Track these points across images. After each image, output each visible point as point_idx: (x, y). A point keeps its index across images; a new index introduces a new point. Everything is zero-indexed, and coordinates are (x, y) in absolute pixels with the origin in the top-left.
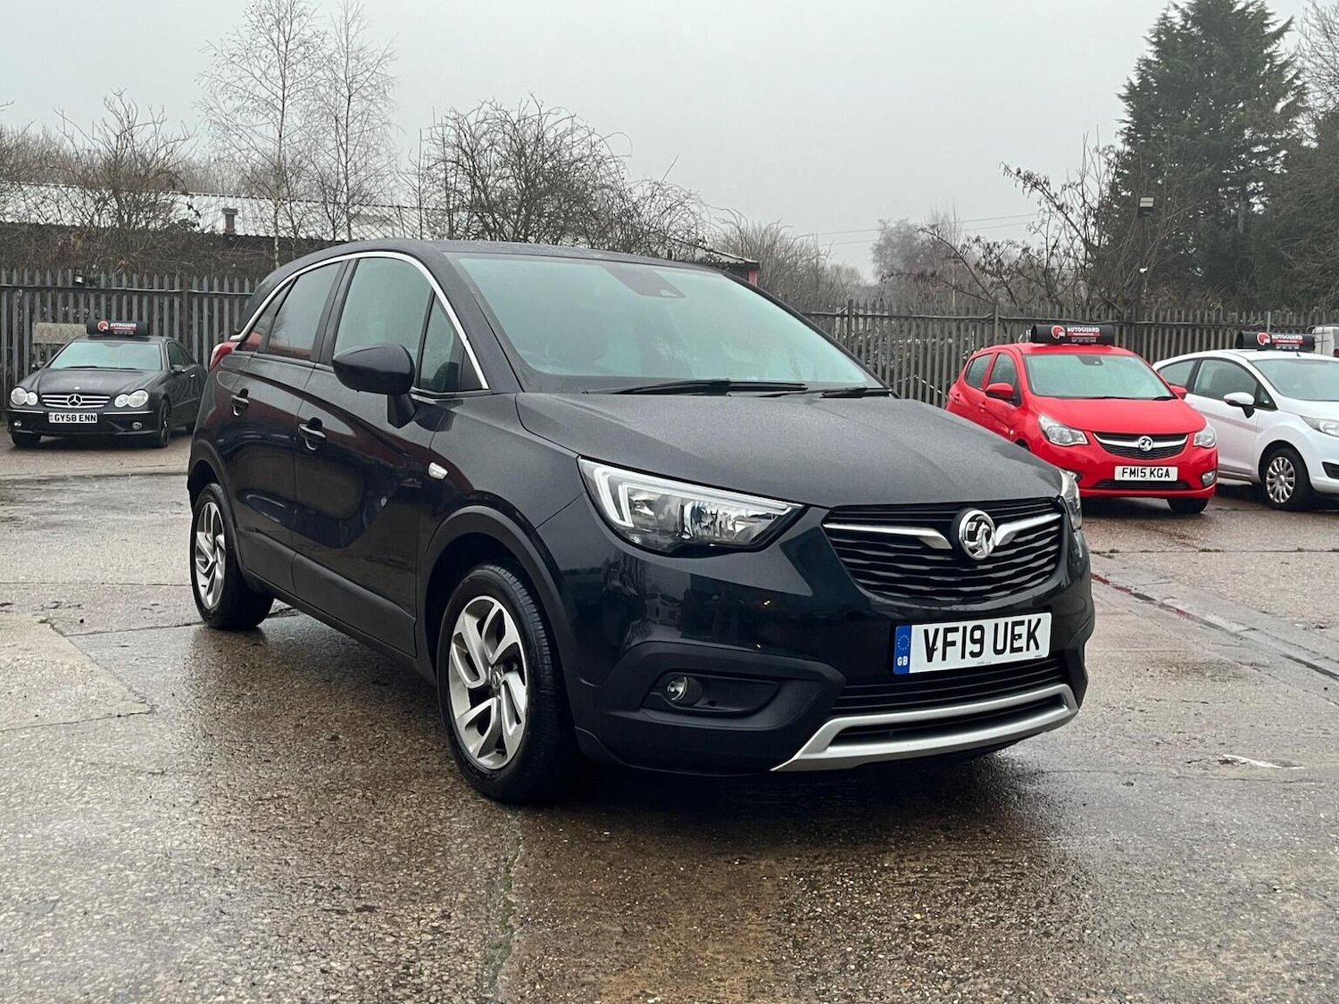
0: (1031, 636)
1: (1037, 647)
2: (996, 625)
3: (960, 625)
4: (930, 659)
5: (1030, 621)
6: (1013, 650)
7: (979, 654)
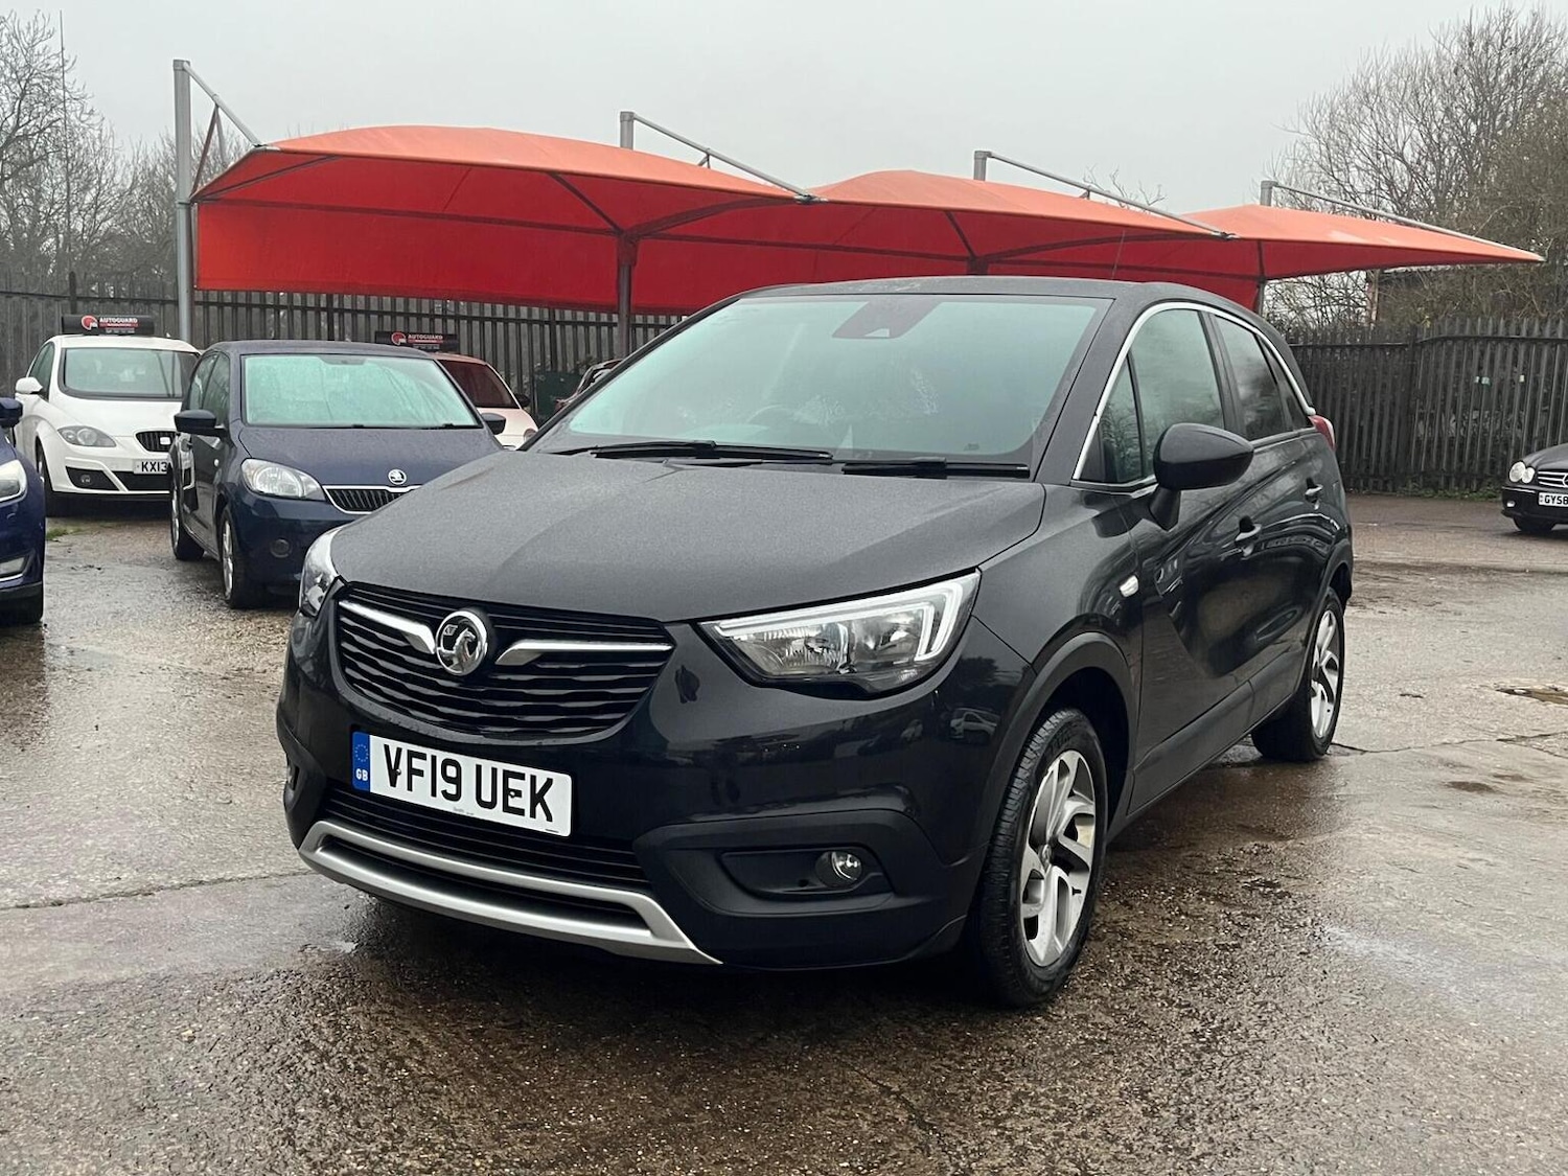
0: (537, 798)
1: (549, 818)
2: (479, 768)
3: (429, 752)
4: (393, 783)
5: (533, 778)
6: (507, 809)
7: (456, 797)
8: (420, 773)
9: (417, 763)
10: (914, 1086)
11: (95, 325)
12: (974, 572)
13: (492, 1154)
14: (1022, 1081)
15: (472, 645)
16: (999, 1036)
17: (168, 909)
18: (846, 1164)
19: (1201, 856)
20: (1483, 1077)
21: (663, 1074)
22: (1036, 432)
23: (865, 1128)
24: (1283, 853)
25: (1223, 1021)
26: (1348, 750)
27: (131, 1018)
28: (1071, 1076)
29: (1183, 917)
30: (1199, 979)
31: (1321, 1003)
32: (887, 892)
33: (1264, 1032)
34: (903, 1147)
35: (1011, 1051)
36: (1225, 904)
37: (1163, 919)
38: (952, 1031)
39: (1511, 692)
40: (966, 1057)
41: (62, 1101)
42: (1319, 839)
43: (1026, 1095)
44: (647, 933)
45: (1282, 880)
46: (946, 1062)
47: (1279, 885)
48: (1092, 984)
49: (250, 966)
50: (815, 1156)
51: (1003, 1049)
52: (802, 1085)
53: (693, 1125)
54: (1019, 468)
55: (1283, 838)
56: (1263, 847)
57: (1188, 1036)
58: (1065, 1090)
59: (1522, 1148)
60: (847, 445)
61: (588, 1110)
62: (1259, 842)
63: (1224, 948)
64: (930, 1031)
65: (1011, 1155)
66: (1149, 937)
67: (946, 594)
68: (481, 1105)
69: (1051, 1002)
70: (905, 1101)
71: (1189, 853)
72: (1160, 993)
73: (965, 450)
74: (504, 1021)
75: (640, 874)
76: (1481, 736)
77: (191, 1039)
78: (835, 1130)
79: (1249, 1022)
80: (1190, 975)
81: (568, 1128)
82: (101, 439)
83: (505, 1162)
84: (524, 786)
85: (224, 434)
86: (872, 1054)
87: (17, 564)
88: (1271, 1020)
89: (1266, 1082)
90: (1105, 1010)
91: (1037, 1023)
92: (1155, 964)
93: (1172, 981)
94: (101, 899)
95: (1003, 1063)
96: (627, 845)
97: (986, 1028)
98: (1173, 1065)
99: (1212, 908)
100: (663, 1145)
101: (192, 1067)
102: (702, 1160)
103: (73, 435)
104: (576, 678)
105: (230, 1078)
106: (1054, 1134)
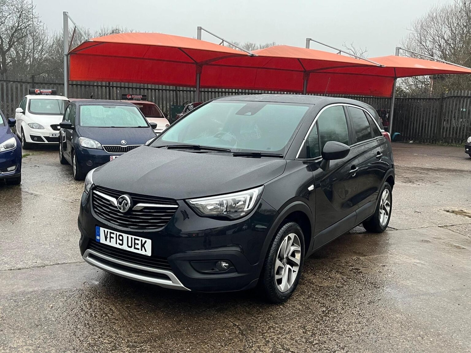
0: (143, 246)
1: (146, 251)
2: (128, 237)
3: (115, 232)
4: (106, 240)
5: (142, 240)
6: (135, 248)
7: (122, 245)
8: (113, 238)
9: (112, 235)
10: (243, 324)
11: (39, 92)
12: (262, 186)
13: (127, 339)
14: (272, 323)
15: (126, 204)
16: (269, 311)
17: (48, 271)
18: (220, 344)
19: (339, 261)
20: (399, 325)
21: (176, 319)
22: (287, 145)
23: (227, 335)
24: (364, 260)
25: (332, 308)
26: (393, 229)
27: (37, 301)
28: (286, 322)
29: (329, 278)
30: (329, 296)
31: (361, 303)
32: (236, 272)
33: (343, 311)
34: (236, 340)
35: (271, 315)
36: (343, 275)
37: (323, 279)
38: (257, 309)
39: (448, 211)
40: (259, 316)
41: (17, 323)
42: (376, 256)
43: (272, 327)
44: (171, 282)
45: (361, 268)
46: (253, 317)
47: (360, 270)
48: (299, 297)
49: (70, 287)
50: (212, 342)
51: (269, 314)
52: (213, 323)
53: (181, 333)
54: (280, 155)
55: (365, 256)
56: (358, 258)
57: (321, 312)
58: (283, 326)
59: (404, 344)
60: (235, 147)
61: (154, 328)
62: (357, 257)
63: (338, 287)
64: (250, 309)
65: (264, 343)
66: (318, 284)
67: (254, 192)
68: (126, 326)
69: (285, 302)
70: (239, 328)
71: (336, 260)
72: (317, 300)
73: (267, 149)
74: (136, 304)
75: (169, 266)
76: (434, 225)
77: (52, 307)
78: (219, 335)
79: (339, 309)
80: (327, 295)
81: (148, 333)
82: (40, 127)
83: (130, 341)
84: (139, 242)
85: (74, 129)
86: (233, 315)
87: (14, 168)
88: (346, 308)
89: (339, 325)
90: (300, 304)
91: (280, 307)
92: (318, 292)
93: (321, 297)
94: (31, 268)
95: (268, 318)
96: (166, 258)
97: (266, 308)
98: (315, 320)
99: (338, 276)
100: (172, 338)
101: (51, 315)
102: (182, 342)
103: (31, 126)
104: (153, 214)
105: (61, 318)
106: (277, 338)
